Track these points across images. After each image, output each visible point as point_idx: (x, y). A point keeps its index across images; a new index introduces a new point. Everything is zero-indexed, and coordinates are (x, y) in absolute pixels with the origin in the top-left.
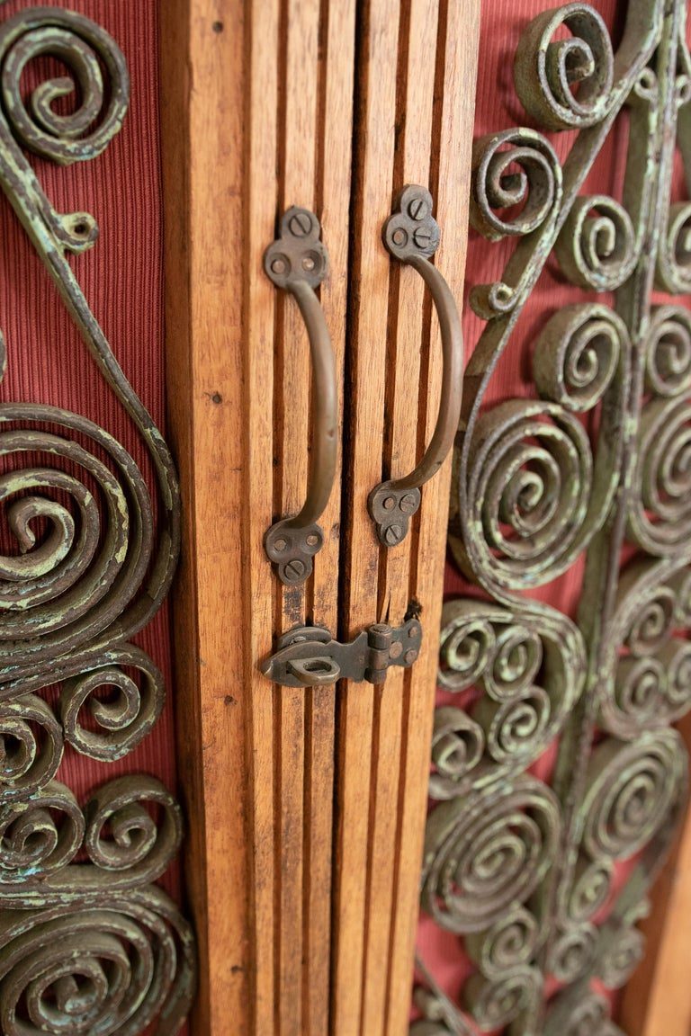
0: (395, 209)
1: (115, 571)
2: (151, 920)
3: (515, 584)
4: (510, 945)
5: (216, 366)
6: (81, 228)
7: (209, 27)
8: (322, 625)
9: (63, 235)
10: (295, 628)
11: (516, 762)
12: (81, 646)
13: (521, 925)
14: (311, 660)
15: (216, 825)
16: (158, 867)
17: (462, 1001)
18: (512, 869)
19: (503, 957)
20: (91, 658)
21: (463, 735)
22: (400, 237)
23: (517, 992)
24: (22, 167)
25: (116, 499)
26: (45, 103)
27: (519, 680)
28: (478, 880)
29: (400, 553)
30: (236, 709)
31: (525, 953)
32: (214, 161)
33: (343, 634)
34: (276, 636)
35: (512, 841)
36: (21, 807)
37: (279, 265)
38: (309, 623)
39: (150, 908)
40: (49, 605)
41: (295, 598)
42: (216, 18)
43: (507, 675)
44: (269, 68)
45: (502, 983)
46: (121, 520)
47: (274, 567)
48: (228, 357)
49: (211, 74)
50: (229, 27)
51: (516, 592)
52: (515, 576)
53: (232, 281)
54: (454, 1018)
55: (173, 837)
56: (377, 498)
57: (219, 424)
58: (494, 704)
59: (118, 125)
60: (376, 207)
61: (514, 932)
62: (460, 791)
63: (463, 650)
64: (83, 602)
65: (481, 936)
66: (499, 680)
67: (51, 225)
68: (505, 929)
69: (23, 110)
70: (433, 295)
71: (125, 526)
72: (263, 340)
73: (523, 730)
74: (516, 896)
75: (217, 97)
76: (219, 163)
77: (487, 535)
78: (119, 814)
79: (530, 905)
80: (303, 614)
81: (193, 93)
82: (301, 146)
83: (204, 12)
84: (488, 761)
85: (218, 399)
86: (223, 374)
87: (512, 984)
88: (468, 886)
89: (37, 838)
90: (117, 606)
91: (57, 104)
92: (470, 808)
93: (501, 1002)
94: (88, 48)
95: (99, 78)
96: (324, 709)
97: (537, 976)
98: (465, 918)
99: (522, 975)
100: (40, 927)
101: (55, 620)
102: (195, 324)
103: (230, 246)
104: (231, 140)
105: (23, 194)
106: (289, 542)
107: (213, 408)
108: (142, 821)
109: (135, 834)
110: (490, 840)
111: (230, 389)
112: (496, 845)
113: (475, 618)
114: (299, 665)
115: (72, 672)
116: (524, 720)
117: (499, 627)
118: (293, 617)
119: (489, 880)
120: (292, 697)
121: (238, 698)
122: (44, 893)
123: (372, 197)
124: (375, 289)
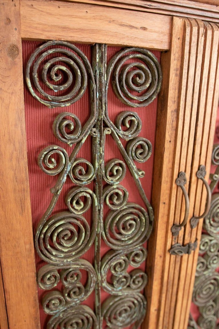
0: (199, 169)
1: (142, 232)
2: (139, 299)
3: (215, 232)
4: (209, 310)
5: (165, 198)
6: (142, 174)
7: (168, 141)
8: (180, 243)
9: (139, 175)
10: (175, 244)
11: (213, 268)
12: (135, 246)
13: (212, 306)
14: (178, 250)
15: (155, 280)
16: (142, 288)
17: (198, 323)
18: (211, 292)
19: (208, 313)
20: (136, 248)
21: (203, 263)
22: (199, 175)
23: (210, 322)
24: (134, 165)
25: (143, 220)
26: (139, 154)
27: (215, 251)
28: (203, 294)
29: (195, 229)
30: (162, 259)
31: (213, 312)
32: (167, 163)
33: (183, 245)
34: (172, 245)
35: (211, 286)
36: (121, 276)
37: (178, 182)
38: (177, 243)
39: (139, 296)
40: (130, 239)
41: (175, 239)
42: (170, 140)
43: (212, 250)
44: (179, 149)
45: (207, 319)
46: (144, 223)
47: (173, 233)
48: (167, 196)
49: (168, 149)
50: (172, 141)
51: (215, 233)
52: (215, 230)
53: (169, 184)
54: (196, 326)
55: (146, 282)
56: (192, 220)
57: (164, 208)
58: (209, 256)
59: (150, 156)
60: (195, 169)
61: (211, 307)
62: (201, 274)
63: (204, 245)
64: (136, 238)
65: (203, 307)
66: (210, 251)
67: (138, 174)
68: (208, 306)
69: (135, 156)
70: (204, 183)
71: (144, 224)
72: (174, 194)
73: (215, 262)
74: (211, 299)
75: (169, 153)
76: (168, 164)
77: (210, 222)
78: (137, 278)
79: (214, 301)
80: (176, 241)
81: (165, 152)
82: (183, 161)
83: (168, 139)
84: (207, 268)
85: (164, 203)
86: (166, 199)
87: (210, 319)
88: (201, 295)
89: (122, 282)
90: (141, 239)
91: (141, 154)
92: (202, 278)
93: (206, 323)
94: (146, 144)
95: (147, 149)
96: (178, 259)
97: (215, 318)
98: (200, 303)
99: (211, 318)
100: (120, 299)
101: (131, 242)
102: (162, 191)
103: (169, 177)
104: (170, 160)
105: (134, 170)
106: (176, 229)
107: (163, 205)
108: (140, 279)
109: (139, 282)
110: (206, 285)
111: (167, 202)
112: (208, 287)
113: (207, 239)
114: (176, 251)
115: (132, 251)
116: (215, 259)
117: (211, 241)
118: (175, 242)
119: (206, 294)
120: (173, 257)
121: (163, 256)
122: (122, 292)
123: (195, 168)
124: (194, 183)
